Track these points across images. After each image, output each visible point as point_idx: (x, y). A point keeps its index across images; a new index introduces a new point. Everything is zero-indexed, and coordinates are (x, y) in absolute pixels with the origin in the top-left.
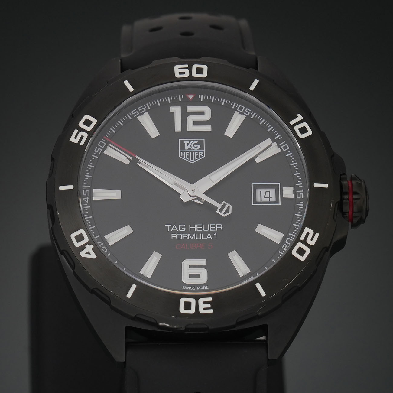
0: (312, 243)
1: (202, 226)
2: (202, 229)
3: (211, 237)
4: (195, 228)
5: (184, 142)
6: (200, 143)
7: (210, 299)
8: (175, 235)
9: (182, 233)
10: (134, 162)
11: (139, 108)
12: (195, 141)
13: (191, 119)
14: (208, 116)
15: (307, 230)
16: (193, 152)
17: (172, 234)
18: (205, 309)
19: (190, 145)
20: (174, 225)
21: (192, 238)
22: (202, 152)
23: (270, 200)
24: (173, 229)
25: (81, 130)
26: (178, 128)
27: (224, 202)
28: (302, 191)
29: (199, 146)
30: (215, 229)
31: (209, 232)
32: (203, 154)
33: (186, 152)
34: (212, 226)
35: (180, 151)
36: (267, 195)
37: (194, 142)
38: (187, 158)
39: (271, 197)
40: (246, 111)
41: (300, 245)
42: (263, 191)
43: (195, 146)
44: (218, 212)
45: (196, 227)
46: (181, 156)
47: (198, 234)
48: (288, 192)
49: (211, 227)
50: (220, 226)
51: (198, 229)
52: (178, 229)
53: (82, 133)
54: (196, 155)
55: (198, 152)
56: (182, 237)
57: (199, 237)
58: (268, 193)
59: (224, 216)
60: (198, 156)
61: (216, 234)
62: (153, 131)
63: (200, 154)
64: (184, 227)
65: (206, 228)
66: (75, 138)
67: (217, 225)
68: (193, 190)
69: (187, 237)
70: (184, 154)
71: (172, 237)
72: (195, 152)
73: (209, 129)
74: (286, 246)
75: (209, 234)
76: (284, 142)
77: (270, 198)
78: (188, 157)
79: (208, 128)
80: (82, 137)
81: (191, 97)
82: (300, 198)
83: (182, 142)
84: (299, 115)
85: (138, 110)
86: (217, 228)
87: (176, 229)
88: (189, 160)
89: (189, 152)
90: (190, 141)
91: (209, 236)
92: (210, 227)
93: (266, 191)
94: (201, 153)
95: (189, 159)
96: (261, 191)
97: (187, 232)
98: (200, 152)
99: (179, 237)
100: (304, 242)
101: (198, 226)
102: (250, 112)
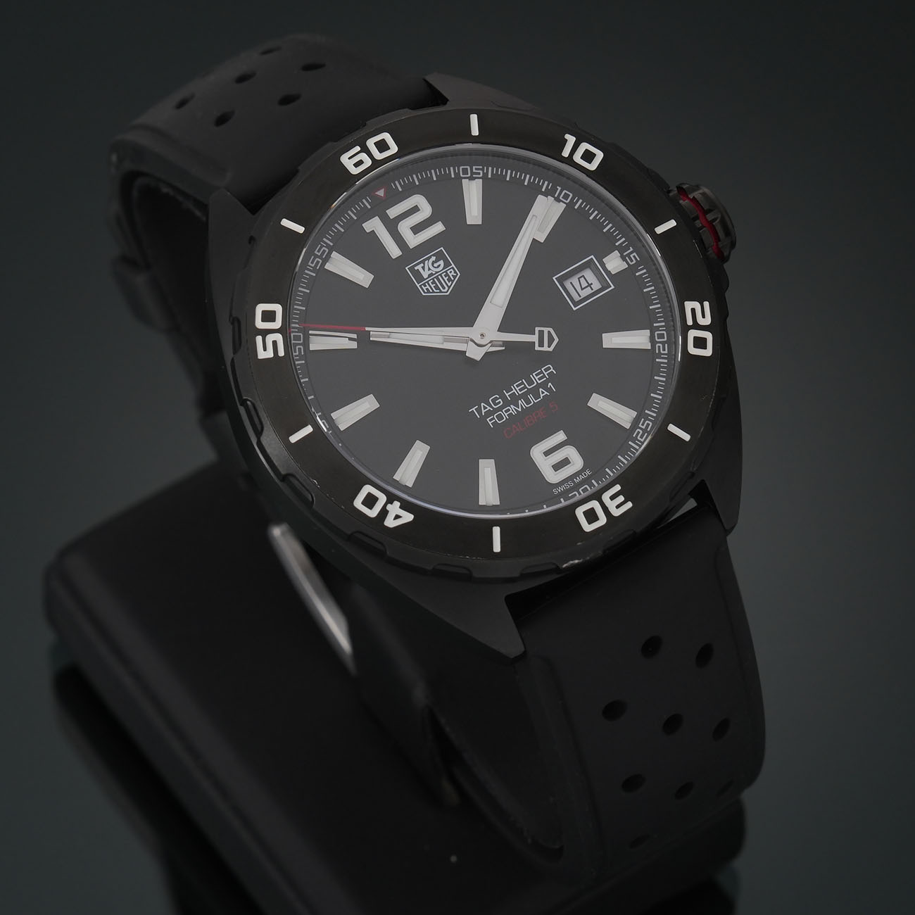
0: (707, 321)
1: (523, 383)
2: (525, 387)
3: (546, 393)
4: (514, 391)
5: (416, 268)
6: (440, 256)
7: (618, 488)
8: (494, 418)
9: (500, 409)
10: (363, 339)
11: (316, 252)
12: (430, 257)
13: (404, 228)
14: (426, 211)
15: (689, 305)
16: (439, 277)
17: (488, 420)
18: (618, 507)
19: (428, 268)
20: (482, 404)
21: (520, 410)
22: (451, 270)
23: (592, 289)
24: (483, 411)
25: (265, 333)
26: (394, 251)
27: (537, 329)
28: (631, 249)
29: (441, 263)
30: (544, 376)
31: (539, 386)
32: (455, 272)
33: (428, 282)
34: (536, 375)
35: (418, 286)
36: (584, 284)
37: (431, 261)
38: (435, 291)
39: (592, 284)
40: (474, 171)
41: (692, 334)
42: (575, 280)
43: (436, 265)
44: (537, 348)
45: (516, 389)
46: (425, 293)
47: (525, 396)
48: (614, 263)
49: (537, 378)
50: (549, 368)
51: (520, 390)
52: (491, 406)
53: (270, 338)
54: (446, 279)
55: (446, 272)
56: (505, 416)
57: (528, 402)
58: (582, 280)
59: (551, 349)
60: (449, 280)
61: (550, 384)
62: (362, 277)
63: (450, 275)
64: (497, 399)
65: (531, 382)
66: (265, 349)
67: (543, 369)
68: (482, 335)
69: (511, 411)
70: (428, 287)
71: (490, 423)
72: (440, 275)
73: (441, 228)
74: (661, 345)
75: (541, 390)
76: (559, 188)
77: (590, 285)
78: (437, 287)
79: (438, 228)
80: (275, 343)
81: (381, 193)
82: (634, 262)
83: (412, 269)
84: (567, 136)
85: (316, 256)
86: (546, 373)
87: (489, 408)
88: (441, 292)
89: (433, 279)
90: (423, 262)
91: (543, 393)
92: (535, 378)
93: (579, 279)
94: (451, 272)
95: (440, 289)
96: (571, 283)
97: (507, 403)
98: (448, 272)
99: (500, 417)
100: (696, 326)
101: (517, 386)
102: (483, 170)
